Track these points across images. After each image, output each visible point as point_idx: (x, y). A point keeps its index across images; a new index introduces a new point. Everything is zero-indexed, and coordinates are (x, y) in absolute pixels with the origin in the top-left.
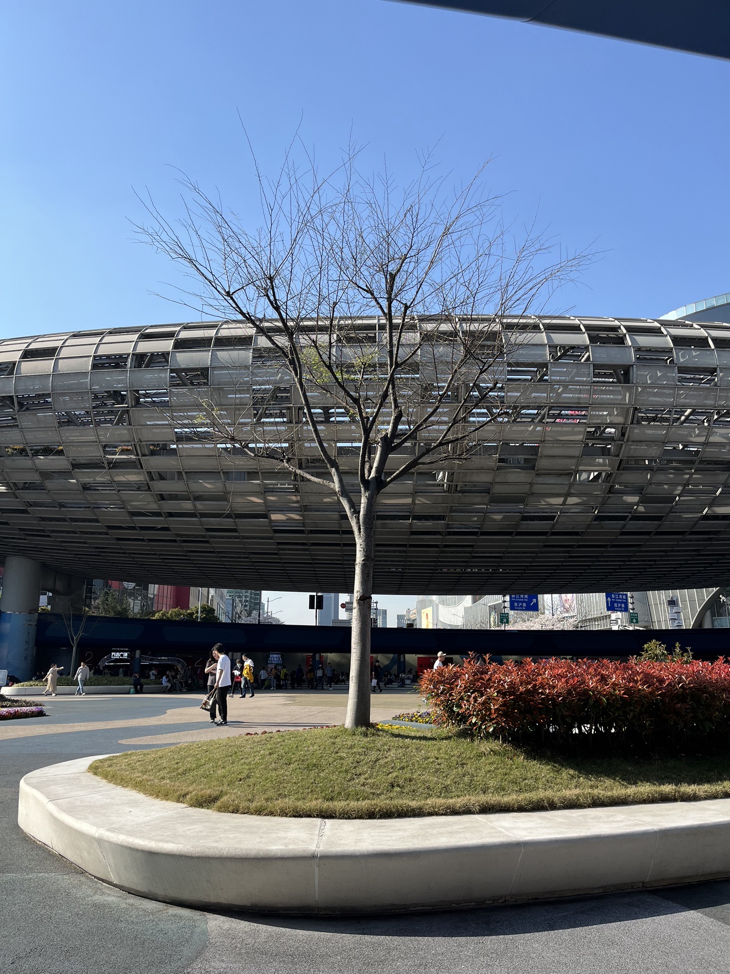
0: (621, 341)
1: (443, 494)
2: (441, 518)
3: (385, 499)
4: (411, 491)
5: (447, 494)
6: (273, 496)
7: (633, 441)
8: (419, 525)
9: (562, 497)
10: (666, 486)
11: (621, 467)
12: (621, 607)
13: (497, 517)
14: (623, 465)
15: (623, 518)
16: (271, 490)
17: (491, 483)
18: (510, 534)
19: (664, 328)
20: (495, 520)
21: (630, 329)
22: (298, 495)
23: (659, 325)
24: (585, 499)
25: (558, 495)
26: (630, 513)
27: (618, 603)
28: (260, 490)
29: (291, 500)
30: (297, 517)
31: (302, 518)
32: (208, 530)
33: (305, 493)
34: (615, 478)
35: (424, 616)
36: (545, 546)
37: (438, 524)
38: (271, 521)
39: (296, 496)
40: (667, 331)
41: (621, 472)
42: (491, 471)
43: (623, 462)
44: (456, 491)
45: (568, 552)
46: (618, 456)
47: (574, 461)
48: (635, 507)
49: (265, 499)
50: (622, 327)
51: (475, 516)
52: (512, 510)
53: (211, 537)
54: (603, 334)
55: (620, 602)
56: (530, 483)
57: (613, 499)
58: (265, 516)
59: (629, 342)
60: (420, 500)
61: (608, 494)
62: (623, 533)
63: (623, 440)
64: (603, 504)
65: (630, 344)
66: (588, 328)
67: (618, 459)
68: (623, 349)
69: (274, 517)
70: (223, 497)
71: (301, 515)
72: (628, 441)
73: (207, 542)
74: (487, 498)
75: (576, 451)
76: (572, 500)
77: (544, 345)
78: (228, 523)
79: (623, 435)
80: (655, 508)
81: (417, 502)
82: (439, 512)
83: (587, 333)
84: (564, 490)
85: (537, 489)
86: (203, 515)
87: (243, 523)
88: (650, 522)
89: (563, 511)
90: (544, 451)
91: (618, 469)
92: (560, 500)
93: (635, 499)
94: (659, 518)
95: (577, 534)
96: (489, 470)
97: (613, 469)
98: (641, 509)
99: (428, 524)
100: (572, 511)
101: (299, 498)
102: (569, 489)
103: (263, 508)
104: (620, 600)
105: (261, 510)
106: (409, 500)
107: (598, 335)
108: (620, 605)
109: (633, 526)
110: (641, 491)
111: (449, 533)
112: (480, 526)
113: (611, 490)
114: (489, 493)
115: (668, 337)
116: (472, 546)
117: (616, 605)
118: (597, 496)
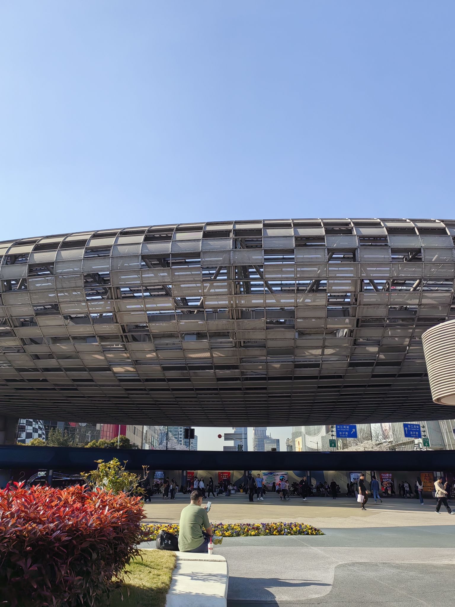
0: (350, 232)
1: (232, 349)
2: (235, 367)
3: (191, 354)
4: (208, 347)
5: (234, 349)
6: (110, 354)
7: (364, 305)
8: (221, 373)
9: (320, 349)
10: (397, 339)
11: (359, 325)
12: (415, 434)
13: (277, 366)
14: (360, 324)
15: (370, 364)
16: (108, 349)
17: (265, 340)
18: (290, 378)
19: (383, 222)
20: (275, 368)
21: (356, 224)
22: (128, 353)
23: (380, 221)
24: (338, 350)
25: (317, 348)
26: (375, 360)
27: (413, 431)
28: (100, 350)
29: (123, 356)
30: (132, 369)
31: (135, 370)
32: (74, 380)
33: (132, 351)
34: (356, 333)
35: (297, 443)
36: (319, 387)
37: (235, 372)
38: (115, 373)
39: (126, 353)
40: (384, 224)
41: (359, 328)
42: (262, 330)
43: (360, 321)
44: (241, 346)
45: (339, 391)
46: (355, 316)
47: (323, 321)
48: (377, 355)
49: (105, 356)
50: (352, 223)
51: (261, 365)
52: (287, 360)
53: (78, 385)
54: (337, 228)
55: (415, 431)
56: (294, 339)
57: (359, 350)
58: (109, 369)
59: (355, 232)
60: (216, 354)
61: (353, 345)
62: (374, 376)
63: (356, 304)
64: (352, 354)
65: (355, 233)
66: (325, 224)
67: (355, 318)
68: (350, 237)
69: (116, 369)
70: (76, 355)
71: (133, 368)
72: (360, 305)
73: (76, 389)
74: (264, 352)
75: (323, 314)
76: (328, 351)
77: (292, 237)
78: (85, 375)
79: (356, 300)
80: (394, 356)
81: (214, 355)
82: (232, 362)
83: (325, 228)
84: (320, 344)
85: (300, 343)
86: (67, 370)
87: (96, 375)
88: (392, 367)
89: (323, 360)
90: (298, 314)
91: (357, 326)
92: (319, 352)
93: (375, 349)
94: (398, 364)
95: (340, 377)
96: (261, 329)
97: (353, 326)
98: (382, 356)
99: (227, 373)
100: (331, 359)
101: (128, 355)
102: (324, 343)
103: (106, 363)
104: (415, 429)
105: (104, 364)
106: (208, 355)
107: (333, 228)
108: (414, 433)
109: (380, 370)
110: (379, 343)
111: (247, 379)
112: (266, 373)
113: (355, 343)
114: (265, 347)
115: (385, 229)
116: (265, 389)
117: (411, 433)
118: (347, 347)
